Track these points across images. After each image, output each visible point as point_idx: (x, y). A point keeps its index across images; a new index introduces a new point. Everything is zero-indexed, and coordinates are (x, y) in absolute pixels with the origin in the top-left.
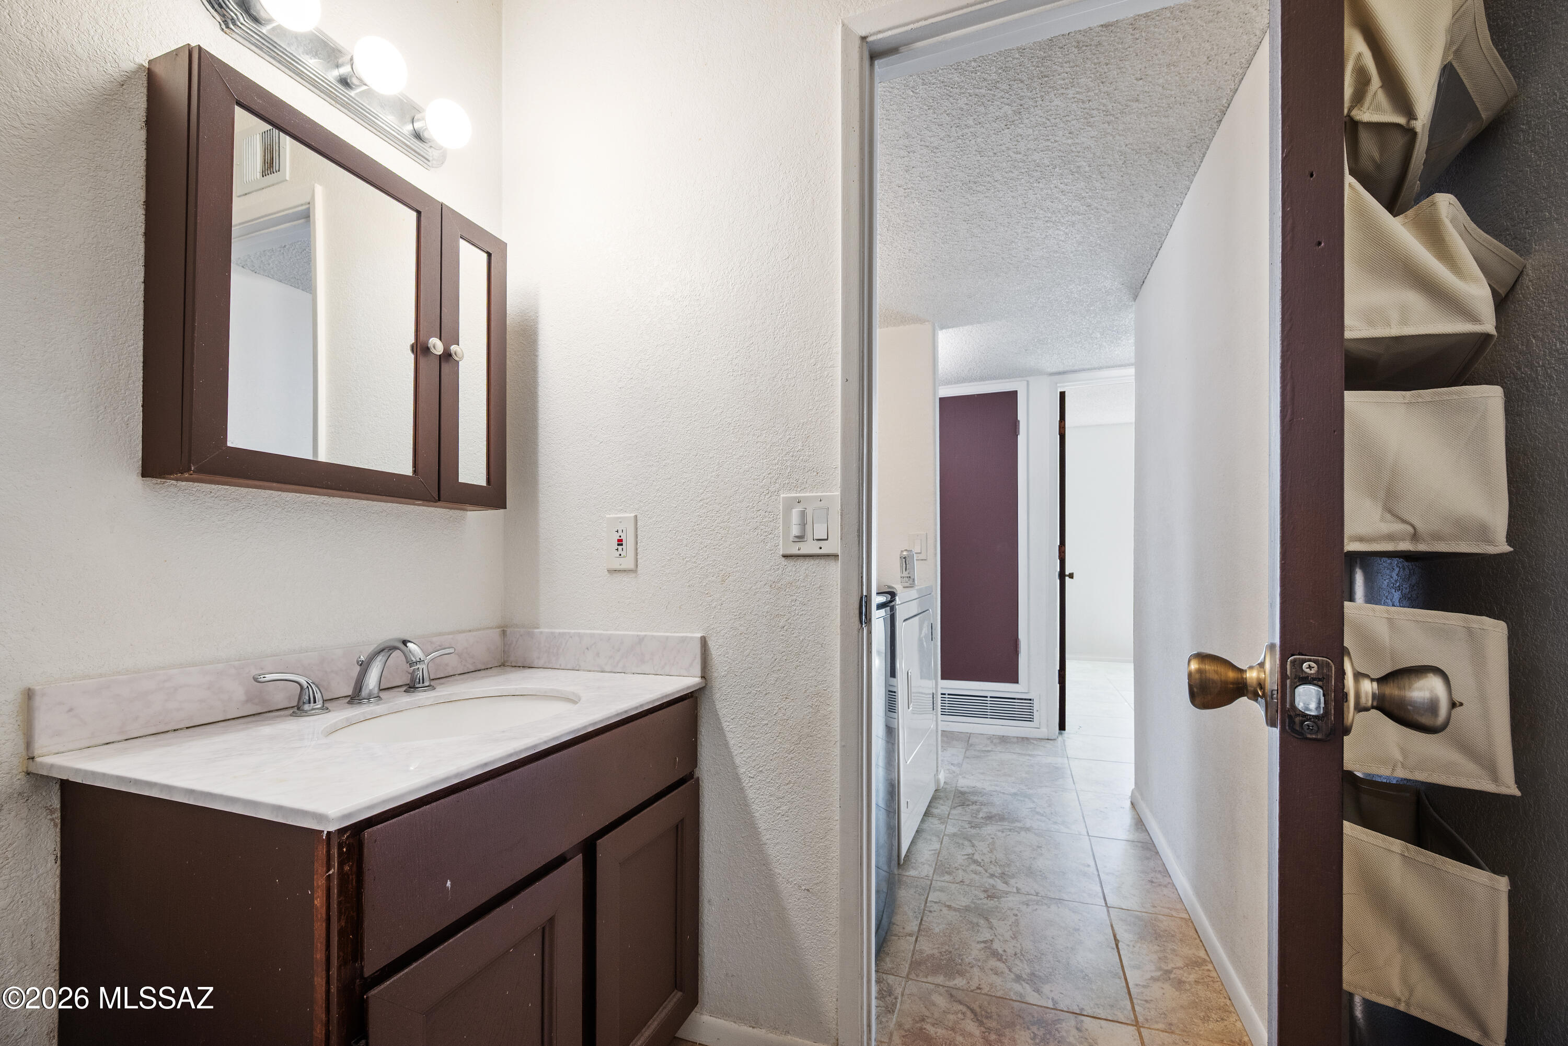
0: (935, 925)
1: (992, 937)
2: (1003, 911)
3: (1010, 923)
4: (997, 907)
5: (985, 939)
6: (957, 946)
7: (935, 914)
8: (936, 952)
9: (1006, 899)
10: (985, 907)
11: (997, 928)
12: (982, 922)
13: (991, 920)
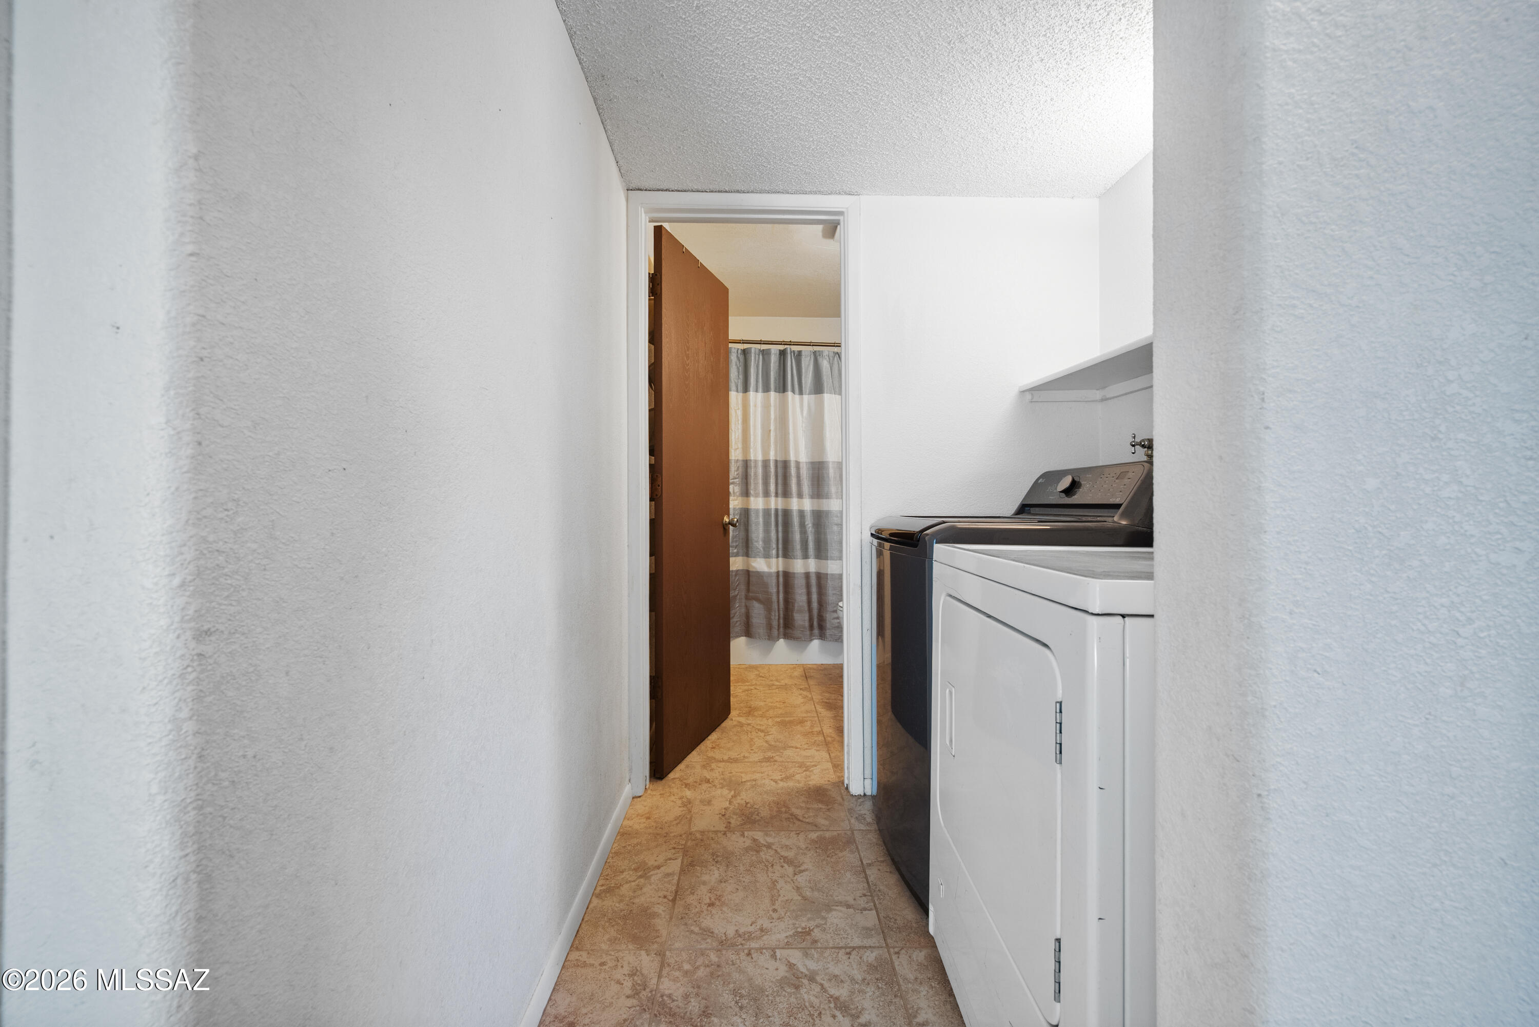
0: (852, 880)
1: (795, 878)
2: (788, 914)
3: (780, 899)
4: (796, 918)
5: (801, 874)
6: (825, 862)
7: (859, 893)
8: (841, 854)
9: (788, 934)
10: (809, 916)
11: (793, 890)
12: (808, 894)
13: (800, 898)
